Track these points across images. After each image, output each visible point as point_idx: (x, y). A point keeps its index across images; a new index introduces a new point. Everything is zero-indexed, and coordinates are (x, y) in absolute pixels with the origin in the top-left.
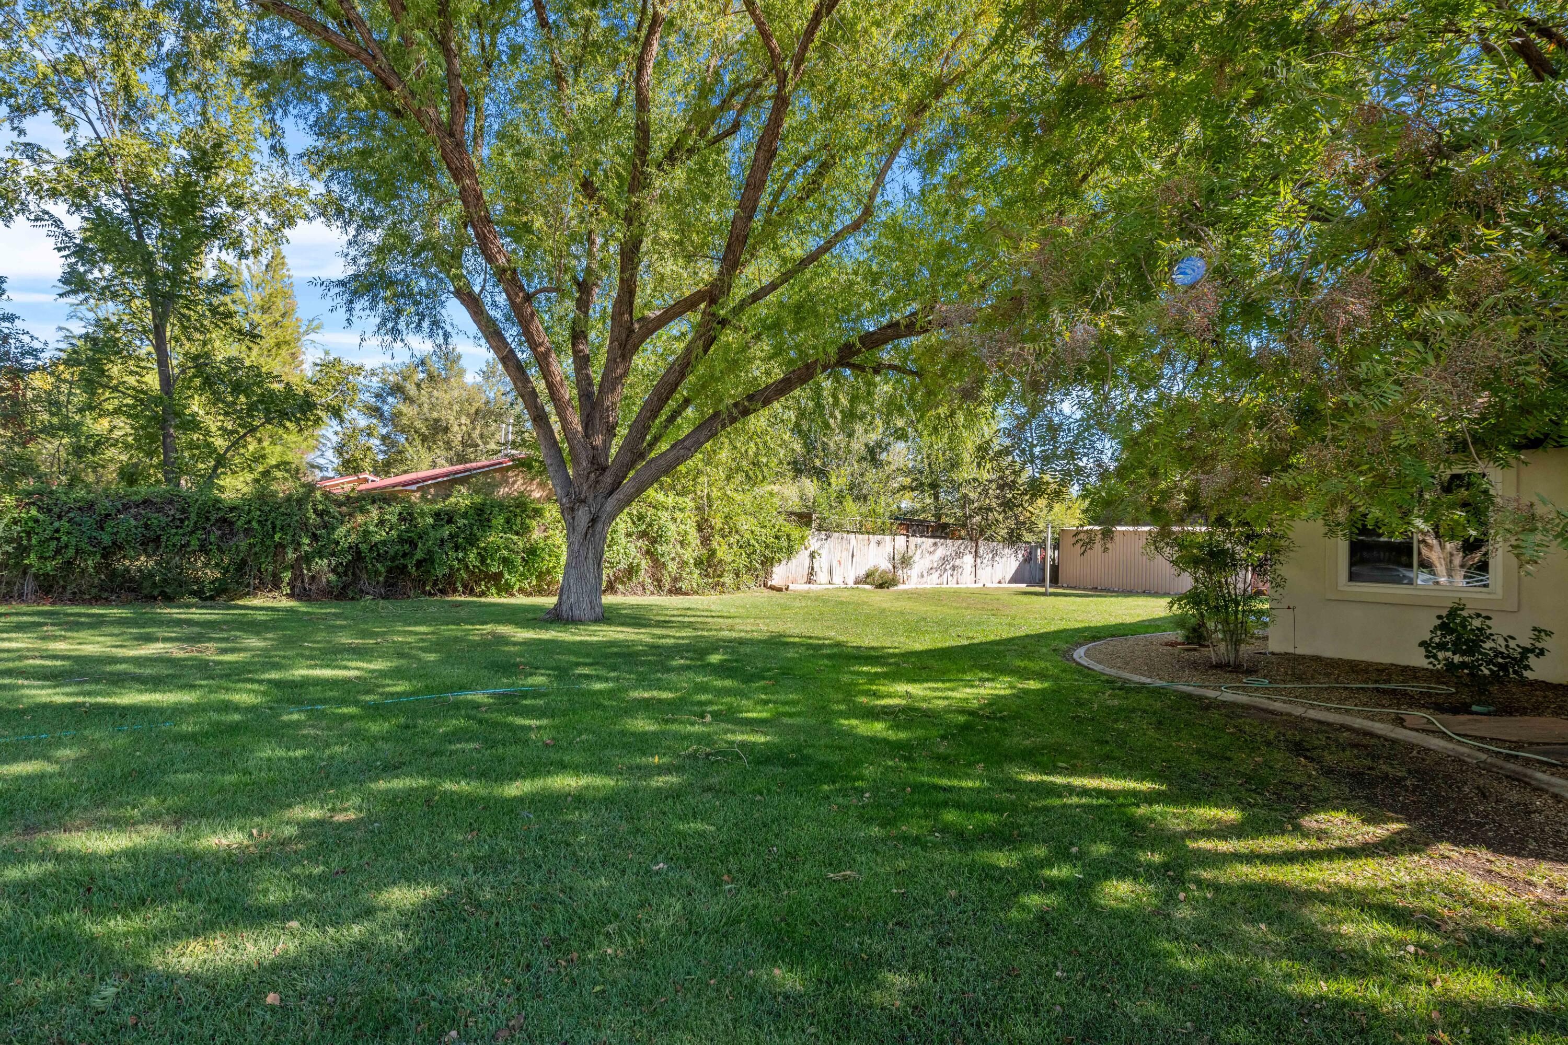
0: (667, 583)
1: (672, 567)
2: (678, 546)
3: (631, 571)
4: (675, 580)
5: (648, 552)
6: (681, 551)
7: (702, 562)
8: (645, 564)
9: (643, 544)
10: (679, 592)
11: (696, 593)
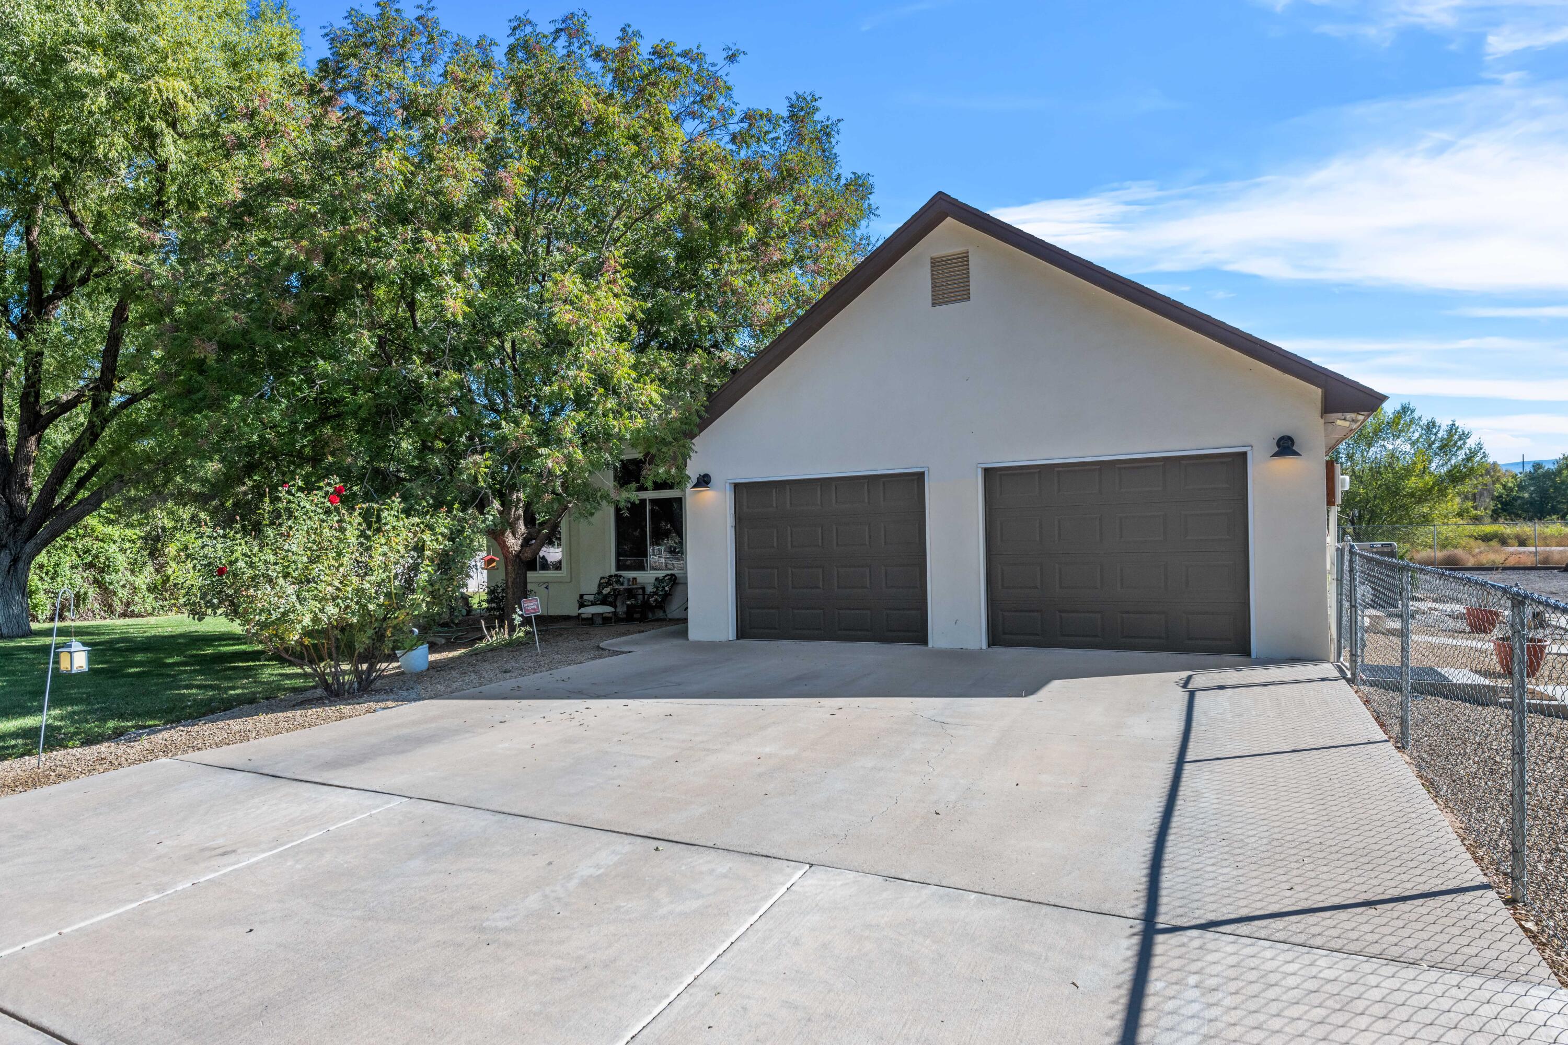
0: (119, 608)
1: (123, 593)
2: (128, 574)
3: (80, 598)
4: (128, 605)
5: (96, 581)
6: (131, 578)
7: (156, 587)
8: (92, 592)
9: (90, 574)
10: (133, 615)
11: (151, 614)
